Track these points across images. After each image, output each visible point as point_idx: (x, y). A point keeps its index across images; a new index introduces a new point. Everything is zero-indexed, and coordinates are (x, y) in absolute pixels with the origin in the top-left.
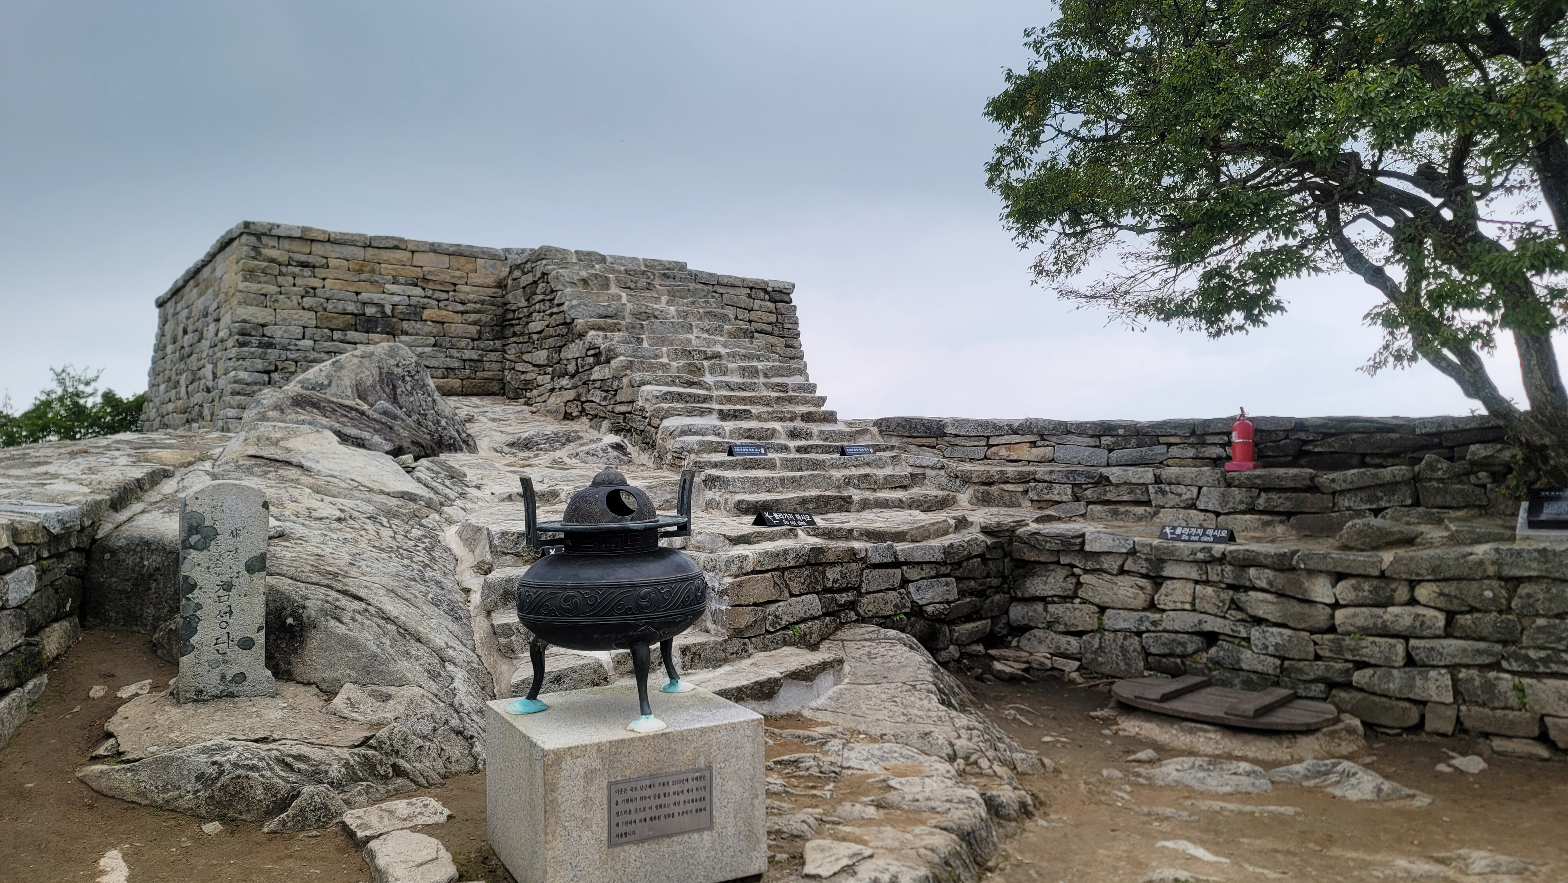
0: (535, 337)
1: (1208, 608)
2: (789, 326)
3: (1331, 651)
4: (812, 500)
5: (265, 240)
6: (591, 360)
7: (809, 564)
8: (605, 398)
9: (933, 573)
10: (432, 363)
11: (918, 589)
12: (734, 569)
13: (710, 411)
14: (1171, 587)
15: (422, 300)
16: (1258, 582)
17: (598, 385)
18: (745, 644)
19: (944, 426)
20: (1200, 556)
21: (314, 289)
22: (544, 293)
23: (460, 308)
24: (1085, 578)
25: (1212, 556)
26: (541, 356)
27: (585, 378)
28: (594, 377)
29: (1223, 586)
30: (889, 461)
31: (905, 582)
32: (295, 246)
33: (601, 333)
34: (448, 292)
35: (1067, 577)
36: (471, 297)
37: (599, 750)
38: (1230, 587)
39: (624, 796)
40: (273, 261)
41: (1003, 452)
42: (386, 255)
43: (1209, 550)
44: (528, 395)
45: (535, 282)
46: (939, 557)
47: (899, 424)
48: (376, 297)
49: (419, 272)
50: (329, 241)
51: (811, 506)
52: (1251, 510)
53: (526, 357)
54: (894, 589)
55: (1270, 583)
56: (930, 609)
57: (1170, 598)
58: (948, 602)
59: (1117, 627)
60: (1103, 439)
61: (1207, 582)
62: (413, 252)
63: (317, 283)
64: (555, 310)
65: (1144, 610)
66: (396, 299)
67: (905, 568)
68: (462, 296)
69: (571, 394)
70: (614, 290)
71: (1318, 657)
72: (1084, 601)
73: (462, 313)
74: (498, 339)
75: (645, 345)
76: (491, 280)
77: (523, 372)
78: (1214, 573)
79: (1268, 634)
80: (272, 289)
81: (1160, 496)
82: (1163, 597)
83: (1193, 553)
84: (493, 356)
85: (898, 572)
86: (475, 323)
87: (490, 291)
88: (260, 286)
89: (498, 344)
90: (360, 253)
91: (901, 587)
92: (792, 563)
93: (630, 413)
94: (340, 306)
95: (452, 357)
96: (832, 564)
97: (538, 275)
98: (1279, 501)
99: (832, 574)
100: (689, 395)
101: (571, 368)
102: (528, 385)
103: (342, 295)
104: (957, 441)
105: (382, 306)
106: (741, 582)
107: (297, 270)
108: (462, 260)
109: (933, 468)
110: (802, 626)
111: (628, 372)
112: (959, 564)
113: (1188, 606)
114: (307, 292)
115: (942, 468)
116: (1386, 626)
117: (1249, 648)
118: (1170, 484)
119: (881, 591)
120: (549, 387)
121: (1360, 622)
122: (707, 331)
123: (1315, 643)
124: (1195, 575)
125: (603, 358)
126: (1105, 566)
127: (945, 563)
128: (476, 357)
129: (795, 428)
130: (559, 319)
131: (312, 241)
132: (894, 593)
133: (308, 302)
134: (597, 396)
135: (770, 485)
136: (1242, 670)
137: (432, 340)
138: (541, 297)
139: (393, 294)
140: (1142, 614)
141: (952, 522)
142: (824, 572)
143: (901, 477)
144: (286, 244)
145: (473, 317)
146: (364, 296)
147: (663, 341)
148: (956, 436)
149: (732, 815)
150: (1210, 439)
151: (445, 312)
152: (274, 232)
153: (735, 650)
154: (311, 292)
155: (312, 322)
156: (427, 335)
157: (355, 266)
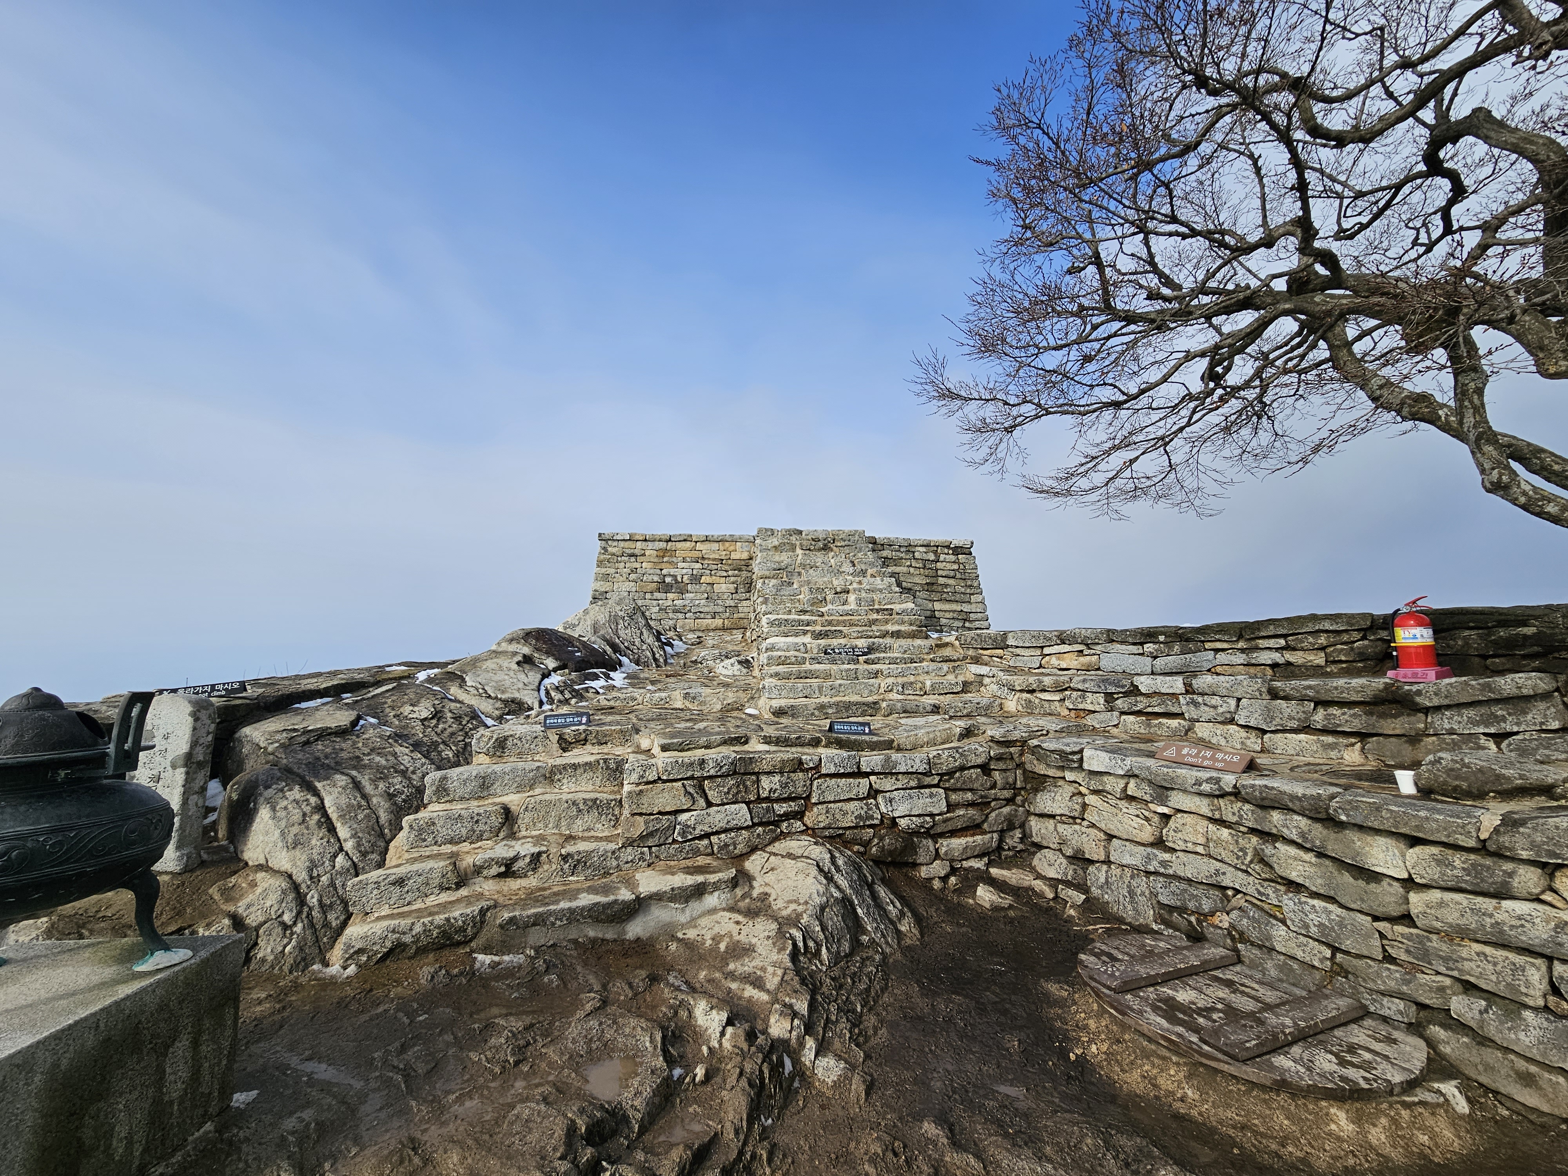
1: (1224, 855)
3: (1408, 951)
5: (610, 542)
7: (735, 772)
9: (913, 784)
10: (706, 609)
13: (807, 633)
14: (1181, 821)
16: (1285, 830)
18: (642, 853)
19: (1006, 638)
20: (1206, 787)
23: (725, 574)
24: (1091, 799)
25: (1221, 788)
29: (1242, 829)
31: (873, 793)
32: (627, 544)
34: (717, 565)
35: (1074, 795)
36: (732, 566)
38: (1253, 831)
40: (614, 554)
41: (1054, 661)
42: (679, 545)
43: (1218, 781)
46: (920, 767)
47: (972, 638)
48: (672, 571)
49: (697, 554)
50: (645, 540)
52: (1306, 729)
55: (1302, 835)
56: (903, 823)
57: (1179, 835)
58: (932, 815)
59: (1124, 862)
60: (1146, 646)
61: (1221, 822)
62: (696, 542)
63: (638, 565)
65: (1152, 845)
66: (684, 571)
67: (873, 778)
68: (727, 567)
71: (1389, 959)
72: (1093, 826)
73: (726, 577)
74: (748, 592)
76: (745, 555)
78: (1230, 810)
79: (1307, 908)
80: (612, 571)
81: (1192, 708)
82: (1172, 833)
83: (1198, 783)
84: (745, 603)
85: (864, 782)
86: (733, 583)
87: (743, 562)
88: (605, 570)
89: (749, 595)
90: (662, 545)
91: (869, 796)
92: (712, 772)
94: (650, 578)
95: (718, 605)
96: (768, 773)
98: (1343, 717)
100: (798, 621)
103: (652, 571)
104: (1018, 651)
105: (676, 576)
106: (642, 791)
108: (727, 544)
109: (988, 676)
110: (723, 836)
112: (951, 773)
113: (1200, 849)
114: (632, 571)
115: (994, 676)
116: (1502, 932)
117: (1283, 922)
118: (1203, 694)
119: (840, 801)
121: (1452, 917)
123: (1382, 936)
124: (1205, 810)
126: (1108, 788)
127: (929, 773)
128: (734, 605)
131: (636, 540)
132: (857, 803)
133: (633, 576)
136: (1274, 949)
139: (683, 569)
140: (1149, 850)
141: (959, 731)
142: (758, 781)
143: (950, 684)
144: (622, 544)
145: (732, 579)
146: (664, 572)
148: (1017, 647)
150: (1262, 643)
152: (615, 537)
153: (630, 858)
154: (634, 571)
155: (634, 589)
156: (703, 593)
157: (660, 553)
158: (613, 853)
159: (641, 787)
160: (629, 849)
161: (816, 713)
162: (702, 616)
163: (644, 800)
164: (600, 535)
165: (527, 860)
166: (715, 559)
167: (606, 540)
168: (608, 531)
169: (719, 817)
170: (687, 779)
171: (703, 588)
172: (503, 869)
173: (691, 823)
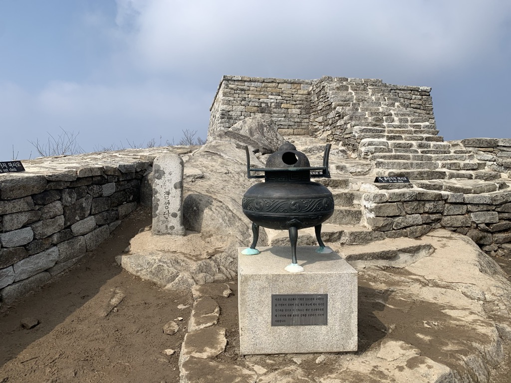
0: (319, 111)
2: (428, 105)
4: (425, 173)
5: (230, 82)
6: (337, 118)
7: (416, 200)
8: (341, 133)
9: (485, 209)
10: (284, 123)
11: (476, 216)
12: (377, 200)
13: (383, 136)
15: (281, 101)
17: (339, 127)
18: (381, 234)
19: (498, 142)
21: (245, 98)
22: (323, 94)
23: (295, 103)
26: (320, 119)
27: (335, 125)
28: (338, 124)
30: (467, 158)
31: (469, 212)
32: (239, 83)
33: (341, 107)
34: (290, 97)
36: (298, 99)
37: (267, 278)
39: (280, 302)
40: (232, 89)
42: (270, 85)
44: (316, 134)
45: (320, 91)
46: (489, 201)
47: (474, 142)
48: (265, 100)
49: (279, 90)
50: (250, 81)
51: (424, 176)
53: (316, 120)
54: (463, 215)
56: (481, 226)
58: (492, 223)
62: (278, 83)
63: (246, 96)
64: (326, 100)
66: (272, 100)
67: (469, 205)
68: (295, 99)
69: (329, 132)
70: (350, 90)
73: (295, 105)
74: (307, 114)
75: (360, 111)
76: (306, 92)
77: (315, 126)
80: (232, 99)
84: (306, 120)
85: (465, 207)
86: (299, 108)
87: (304, 96)
88: (228, 98)
89: (307, 116)
90: (260, 84)
91: (466, 214)
92: (408, 199)
93: (350, 138)
94: (253, 104)
95: (291, 121)
96: (429, 201)
97: (321, 88)
99: (428, 206)
100: (374, 130)
101: (330, 122)
102: (317, 130)
103: (254, 100)
104: (505, 149)
105: (268, 103)
106: (381, 206)
107: (240, 92)
108: (296, 85)
109: (490, 161)
110: (411, 228)
111: (350, 121)
112: (500, 205)
114: (243, 99)
115: (495, 161)
119: (455, 215)
120: (323, 130)
122: (387, 105)
125: (341, 117)
127: (491, 205)
128: (299, 121)
129: (422, 143)
130: (327, 103)
131: (245, 81)
132: (462, 216)
133: (243, 103)
134: (338, 132)
135: (405, 166)
137: (284, 115)
138: (322, 96)
139: (271, 99)
141: (498, 185)
142: (424, 205)
143: (473, 164)
144: (236, 83)
145: (299, 106)
146: (261, 100)
147: (367, 110)
148: (504, 146)
149: (338, 320)
151: (289, 105)
152: (233, 79)
153: (376, 236)
154: (244, 99)
155: (244, 110)
156: (282, 113)
157: (258, 89)
158: (370, 233)
159: (380, 205)
160: (376, 232)
161: (418, 176)
162: (282, 127)
163: (382, 210)
164: (224, 77)
165: (338, 234)
166: (289, 94)
167: (228, 80)
168: (229, 75)
169: (410, 219)
170: (399, 201)
171: (283, 111)
172: (328, 238)
173: (400, 221)
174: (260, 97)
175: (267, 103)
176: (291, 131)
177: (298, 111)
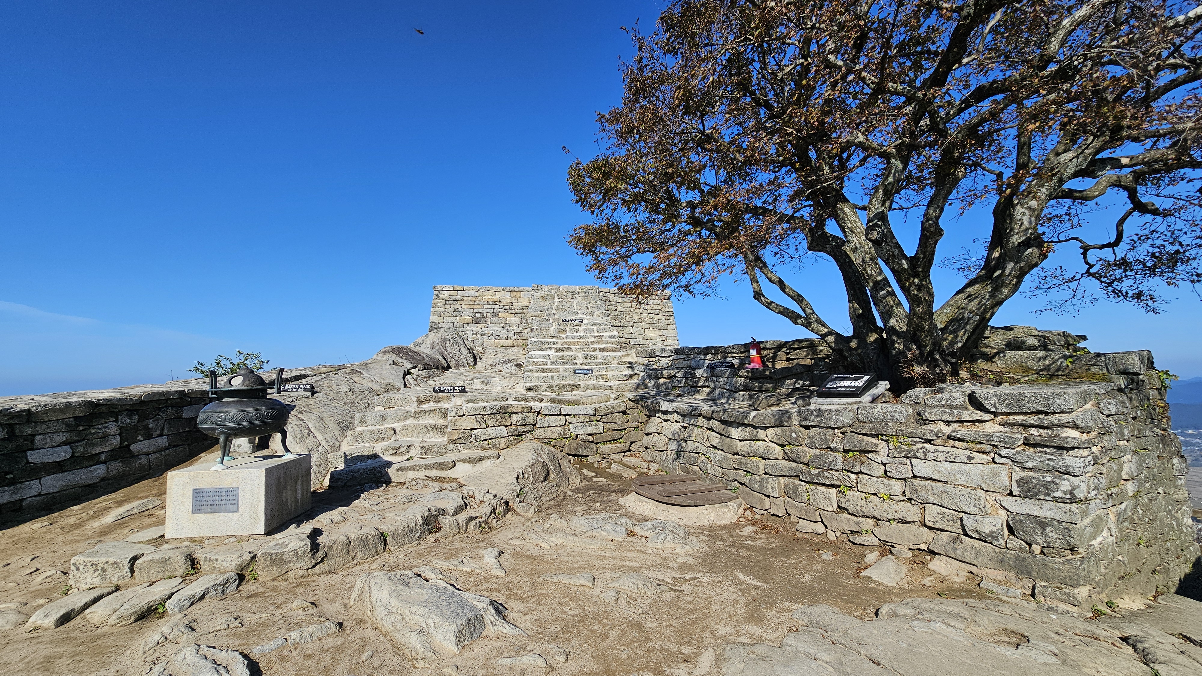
2: (668, 310)
3: (737, 464)
7: (500, 413)
9: (587, 420)
10: (502, 334)
11: (576, 427)
12: (453, 413)
14: (689, 429)
15: (499, 310)
16: (713, 427)
19: (656, 352)
20: (694, 413)
21: (458, 309)
24: (664, 424)
29: (704, 428)
31: (567, 423)
32: (451, 293)
34: (509, 306)
35: (659, 423)
36: (518, 307)
37: (189, 475)
38: (708, 429)
39: (201, 495)
40: (443, 299)
42: (486, 294)
43: (697, 409)
46: (592, 413)
47: (641, 351)
48: (481, 310)
51: (555, 388)
54: (560, 426)
56: (581, 438)
58: (596, 435)
59: (672, 449)
60: (708, 356)
63: (459, 306)
66: (488, 310)
67: (567, 417)
68: (514, 308)
70: (556, 299)
71: (734, 468)
72: (664, 435)
73: (514, 314)
75: (550, 321)
79: (717, 455)
80: (442, 310)
85: (563, 418)
86: (519, 317)
87: (525, 305)
90: (475, 294)
91: (565, 425)
92: (489, 412)
94: (467, 314)
95: (509, 331)
96: (517, 413)
99: (515, 419)
103: (468, 310)
107: (452, 302)
108: (515, 293)
110: (494, 440)
112: (606, 416)
113: (693, 439)
114: (455, 310)
117: (711, 462)
119: (551, 427)
123: (732, 460)
124: (695, 423)
126: (669, 418)
128: (519, 331)
129: (590, 355)
133: (456, 313)
135: (546, 379)
137: (502, 326)
141: (613, 396)
142: (510, 418)
143: (622, 375)
144: (448, 293)
149: (247, 508)
151: (507, 314)
155: (456, 321)
156: (500, 324)
157: (473, 299)
158: (444, 446)
159: (456, 419)
160: (451, 445)
162: (500, 338)
163: (458, 424)
165: (405, 448)
166: (507, 303)
167: (439, 290)
169: (492, 432)
170: (477, 415)
171: (500, 321)
172: (395, 451)
173: (480, 434)
174: (475, 307)
175: (482, 313)
176: (509, 342)
177: (518, 321)
